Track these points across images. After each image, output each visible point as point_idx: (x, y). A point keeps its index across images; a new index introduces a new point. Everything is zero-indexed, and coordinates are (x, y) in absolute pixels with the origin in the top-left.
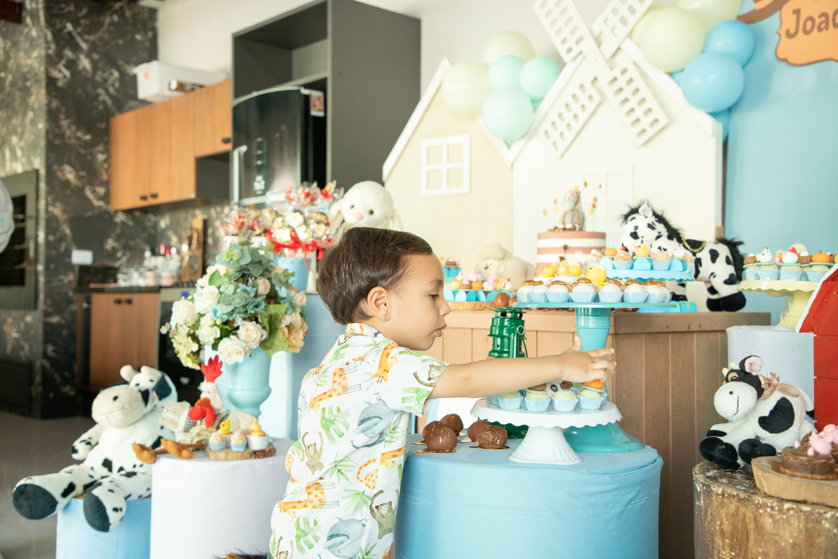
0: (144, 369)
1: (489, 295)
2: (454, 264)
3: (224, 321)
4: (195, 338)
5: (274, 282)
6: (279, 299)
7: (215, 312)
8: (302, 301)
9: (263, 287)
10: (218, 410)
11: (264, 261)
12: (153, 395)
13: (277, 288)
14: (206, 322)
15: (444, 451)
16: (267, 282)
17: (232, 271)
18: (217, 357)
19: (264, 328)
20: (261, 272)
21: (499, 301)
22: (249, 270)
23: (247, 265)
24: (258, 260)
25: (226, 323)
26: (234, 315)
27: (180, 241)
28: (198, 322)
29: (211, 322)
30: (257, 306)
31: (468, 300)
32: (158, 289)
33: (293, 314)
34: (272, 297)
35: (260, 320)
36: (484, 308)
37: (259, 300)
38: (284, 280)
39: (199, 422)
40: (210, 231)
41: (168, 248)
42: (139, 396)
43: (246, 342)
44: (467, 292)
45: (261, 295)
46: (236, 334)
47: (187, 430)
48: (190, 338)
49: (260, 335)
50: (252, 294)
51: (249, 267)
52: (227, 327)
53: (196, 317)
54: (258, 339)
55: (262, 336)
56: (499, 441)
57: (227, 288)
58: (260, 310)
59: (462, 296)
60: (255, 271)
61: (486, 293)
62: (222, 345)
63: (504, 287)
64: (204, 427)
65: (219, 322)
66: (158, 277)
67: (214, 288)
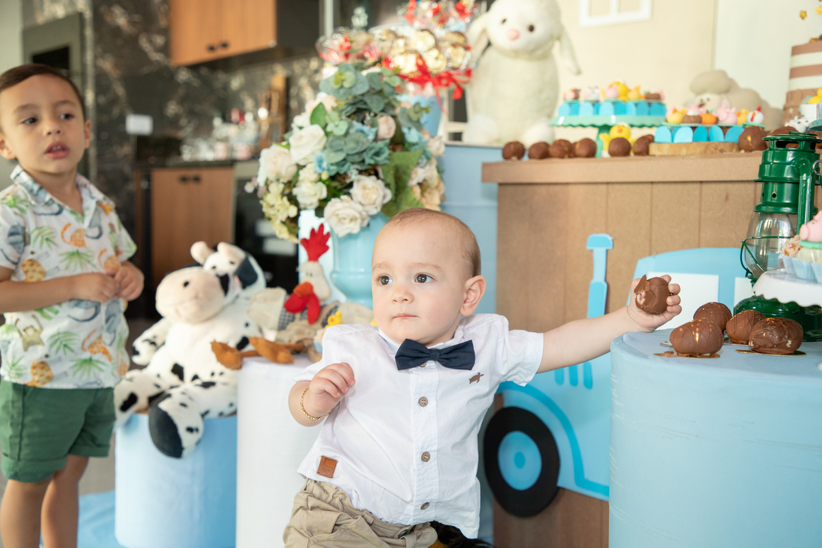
0: (222, 247)
1: (729, 131)
2: (658, 97)
3: (333, 173)
4: (293, 200)
5: (402, 120)
6: (407, 145)
7: (320, 162)
8: (438, 149)
9: (386, 127)
10: (324, 300)
11: (387, 90)
12: (235, 283)
13: (405, 130)
14: (307, 175)
15: (701, 355)
16: (391, 121)
17: (342, 104)
18: (322, 227)
19: (387, 185)
20: (382, 106)
21: (749, 139)
22: (365, 103)
23: (363, 95)
24: (378, 88)
25: (333, 178)
26: (348, 165)
27: (257, 106)
28: (297, 175)
29: (315, 177)
30: (377, 154)
31: (694, 140)
32: (230, 163)
33: (427, 167)
34: (398, 142)
35: (381, 175)
36: (722, 151)
37: (380, 144)
38: (414, 117)
39: (298, 315)
40: (293, 91)
41: (242, 115)
42: (217, 281)
43: (362, 205)
44: (694, 128)
45: (383, 139)
46: (349, 194)
47: (282, 327)
48: (285, 199)
49: (382, 193)
50: (371, 137)
51: (366, 99)
52: (335, 184)
53: (293, 170)
54: (379, 202)
55: (384, 197)
56: (790, 342)
57: (337, 126)
58: (381, 159)
59: (685, 135)
60: (375, 104)
61: (725, 129)
62: (328, 210)
63: (752, 120)
64: (305, 322)
65: (325, 176)
66: (231, 149)
67: (317, 130)
